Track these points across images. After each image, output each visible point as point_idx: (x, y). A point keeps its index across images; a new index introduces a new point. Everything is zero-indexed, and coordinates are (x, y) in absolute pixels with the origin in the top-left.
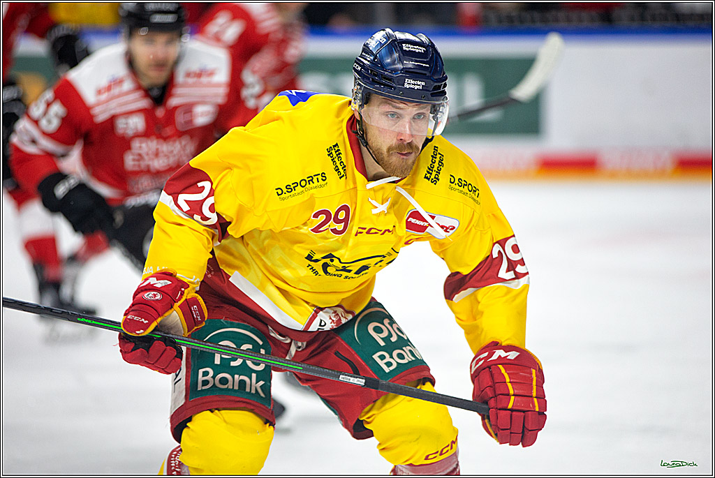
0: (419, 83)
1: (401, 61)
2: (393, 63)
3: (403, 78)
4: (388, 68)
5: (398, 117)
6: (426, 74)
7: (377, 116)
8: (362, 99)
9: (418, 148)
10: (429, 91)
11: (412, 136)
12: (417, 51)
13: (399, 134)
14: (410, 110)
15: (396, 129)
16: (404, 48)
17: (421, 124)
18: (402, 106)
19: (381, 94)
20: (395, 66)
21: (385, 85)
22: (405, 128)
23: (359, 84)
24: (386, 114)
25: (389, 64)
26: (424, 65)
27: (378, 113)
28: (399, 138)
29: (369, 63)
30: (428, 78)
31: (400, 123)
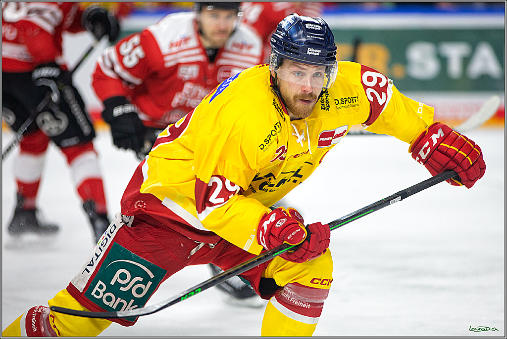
0: (317, 51)
1: (304, 35)
2: (299, 37)
3: (306, 47)
4: (295, 41)
5: (302, 75)
6: (322, 45)
7: (287, 74)
8: (277, 63)
9: (316, 97)
10: (324, 57)
11: (312, 88)
12: (316, 29)
13: (303, 86)
14: (311, 70)
15: (301, 83)
16: (307, 27)
17: (319, 80)
18: (305, 67)
19: (291, 59)
20: (300, 40)
21: (293, 52)
22: (307, 82)
23: (275, 52)
24: (294, 73)
25: (296, 38)
26: (321, 39)
27: (288, 72)
28: (303, 89)
29: (282, 37)
30: (324, 47)
31: (304, 79)
